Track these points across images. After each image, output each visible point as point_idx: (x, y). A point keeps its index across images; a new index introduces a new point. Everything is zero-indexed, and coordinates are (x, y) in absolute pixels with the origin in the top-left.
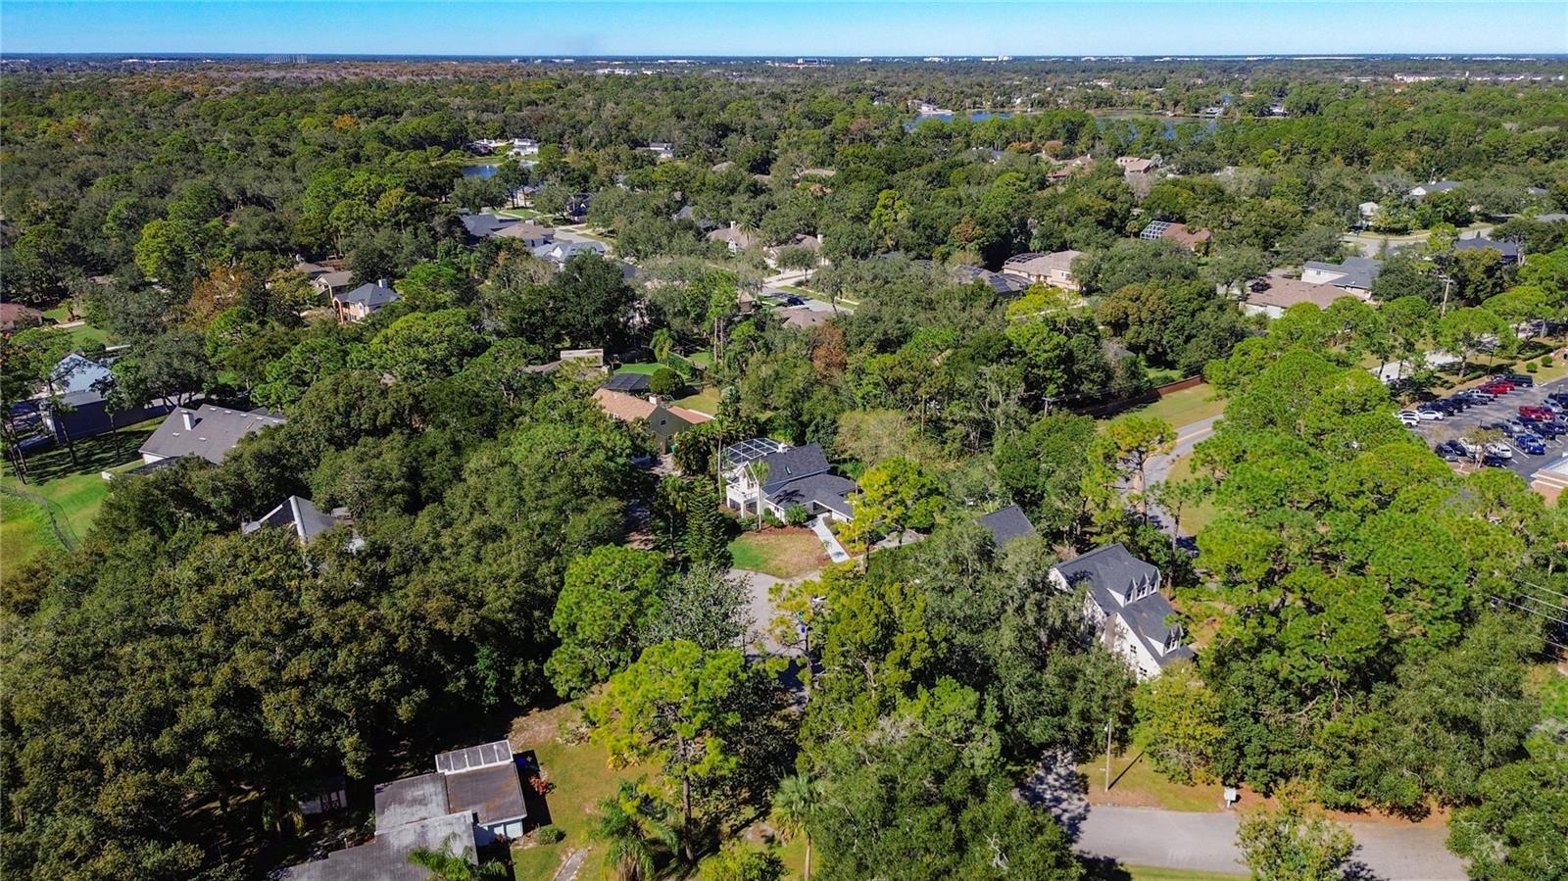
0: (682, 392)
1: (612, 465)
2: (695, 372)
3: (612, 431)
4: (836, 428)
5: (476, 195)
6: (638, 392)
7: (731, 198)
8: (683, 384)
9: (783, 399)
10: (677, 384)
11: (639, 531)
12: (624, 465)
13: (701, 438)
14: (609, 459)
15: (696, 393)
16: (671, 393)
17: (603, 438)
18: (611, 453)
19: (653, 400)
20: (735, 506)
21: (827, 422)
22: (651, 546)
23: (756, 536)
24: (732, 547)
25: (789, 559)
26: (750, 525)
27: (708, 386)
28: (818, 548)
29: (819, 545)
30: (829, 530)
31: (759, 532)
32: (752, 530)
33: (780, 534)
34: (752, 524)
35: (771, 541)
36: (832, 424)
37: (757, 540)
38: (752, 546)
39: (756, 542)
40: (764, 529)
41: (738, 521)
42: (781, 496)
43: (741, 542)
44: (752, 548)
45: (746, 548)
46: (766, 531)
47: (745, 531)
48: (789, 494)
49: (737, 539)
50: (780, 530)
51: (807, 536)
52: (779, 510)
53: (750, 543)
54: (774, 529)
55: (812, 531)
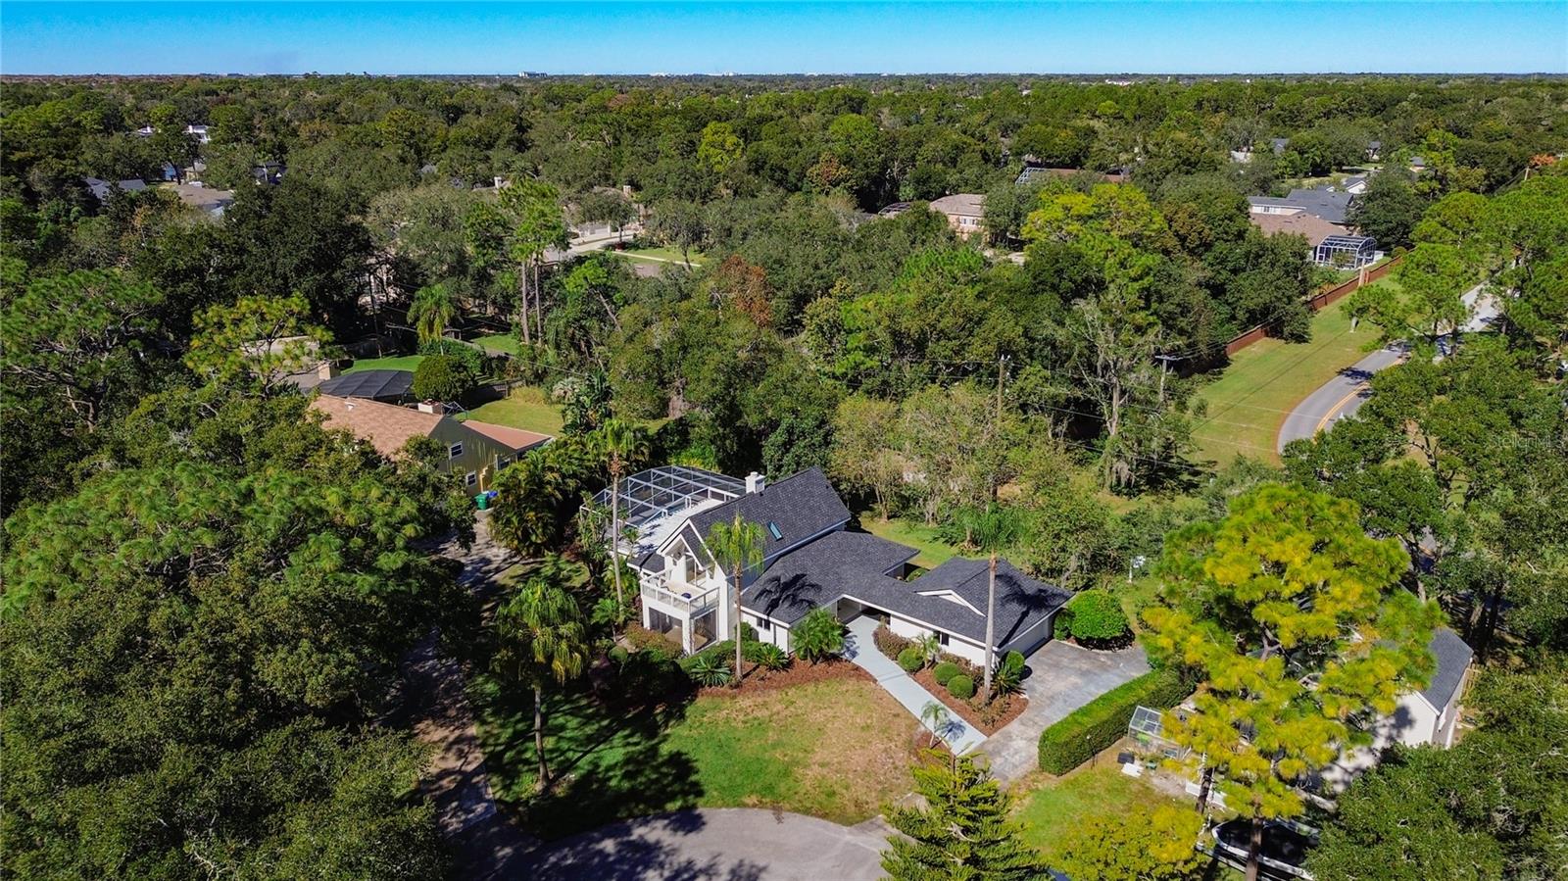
0: (476, 396)
1: (364, 582)
2: (489, 365)
3: (353, 475)
4: (828, 434)
5: (116, 160)
6: (395, 396)
7: (490, 153)
8: (476, 383)
9: (705, 384)
10: (464, 382)
11: (440, 717)
12: (404, 572)
13: (549, 476)
14: (352, 561)
15: (499, 397)
16: (455, 398)
17: (332, 498)
18: (357, 542)
19: (425, 408)
20: (662, 623)
21: (809, 423)
22: (476, 758)
23: (734, 697)
24: (687, 737)
25: (842, 759)
26: (713, 673)
27: (517, 384)
28: (895, 715)
29: (892, 706)
30: (894, 663)
31: (738, 686)
32: (720, 683)
33: (787, 686)
34: (717, 667)
35: (775, 710)
36: (819, 427)
37: (741, 709)
38: (736, 729)
39: (741, 717)
40: (745, 676)
41: (683, 663)
42: (770, 592)
43: (705, 719)
44: (738, 735)
45: (722, 737)
46: (753, 680)
47: (703, 687)
48: (787, 586)
49: (689, 711)
50: (784, 673)
51: (851, 684)
52: (772, 626)
53: (727, 721)
54: (769, 674)
55: (857, 668)
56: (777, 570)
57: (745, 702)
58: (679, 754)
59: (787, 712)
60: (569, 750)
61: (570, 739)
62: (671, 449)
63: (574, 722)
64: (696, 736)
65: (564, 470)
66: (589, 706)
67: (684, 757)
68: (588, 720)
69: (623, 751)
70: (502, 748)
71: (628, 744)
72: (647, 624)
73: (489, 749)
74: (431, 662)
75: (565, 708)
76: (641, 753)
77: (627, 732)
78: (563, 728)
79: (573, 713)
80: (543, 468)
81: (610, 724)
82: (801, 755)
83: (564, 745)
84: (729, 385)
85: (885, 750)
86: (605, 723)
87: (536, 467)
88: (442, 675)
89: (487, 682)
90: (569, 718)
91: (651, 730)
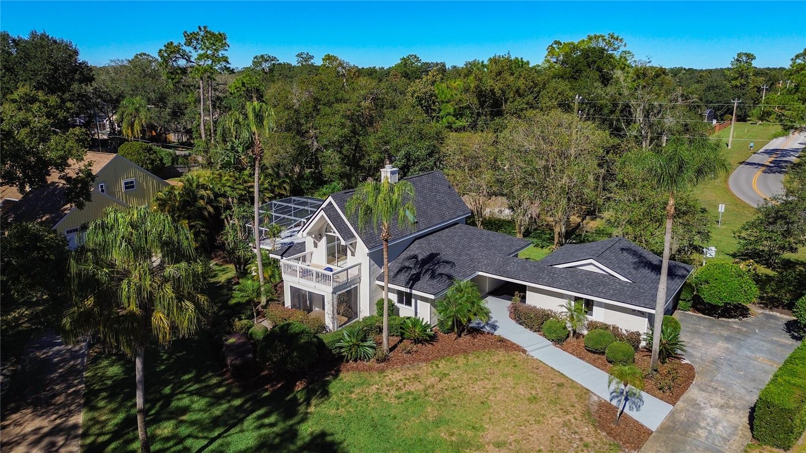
23: (382, 371)
24: (335, 417)
25: (518, 436)
26: (358, 346)
27: (195, 168)
28: (559, 385)
29: (552, 376)
30: (536, 335)
31: (384, 359)
32: (366, 357)
33: (435, 358)
34: (363, 341)
35: (428, 383)
36: (430, 155)
37: (392, 384)
38: (389, 405)
39: (393, 392)
40: (391, 349)
41: (326, 338)
42: (408, 268)
43: (353, 396)
44: (393, 412)
45: (374, 415)
46: (399, 353)
47: (348, 361)
48: (425, 261)
49: (334, 387)
50: (430, 346)
51: (501, 355)
52: (413, 300)
53: (378, 396)
54: (415, 348)
55: (502, 340)
56: (414, 249)
57: (395, 375)
58: (323, 434)
59: (440, 386)
60: (189, 436)
61: (193, 423)
62: (307, 189)
63: (200, 403)
64: (345, 415)
65: (216, 189)
66: (219, 385)
67: (329, 439)
68: (217, 399)
69: (256, 434)
70: (107, 437)
71: (262, 426)
72: (288, 303)
73: (89, 441)
74: (57, 348)
75: (192, 388)
76: (277, 435)
77: (261, 412)
78: (185, 410)
79: (199, 393)
80: (198, 186)
81: (242, 405)
82: (470, 433)
83: (184, 431)
84: (354, 132)
85: (565, 424)
86: (237, 402)
87: (191, 185)
88: (63, 360)
89: (112, 364)
90: (195, 398)
91: (289, 410)
